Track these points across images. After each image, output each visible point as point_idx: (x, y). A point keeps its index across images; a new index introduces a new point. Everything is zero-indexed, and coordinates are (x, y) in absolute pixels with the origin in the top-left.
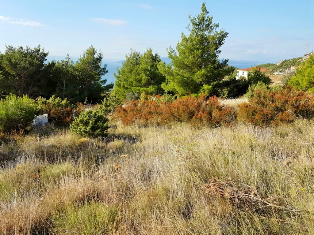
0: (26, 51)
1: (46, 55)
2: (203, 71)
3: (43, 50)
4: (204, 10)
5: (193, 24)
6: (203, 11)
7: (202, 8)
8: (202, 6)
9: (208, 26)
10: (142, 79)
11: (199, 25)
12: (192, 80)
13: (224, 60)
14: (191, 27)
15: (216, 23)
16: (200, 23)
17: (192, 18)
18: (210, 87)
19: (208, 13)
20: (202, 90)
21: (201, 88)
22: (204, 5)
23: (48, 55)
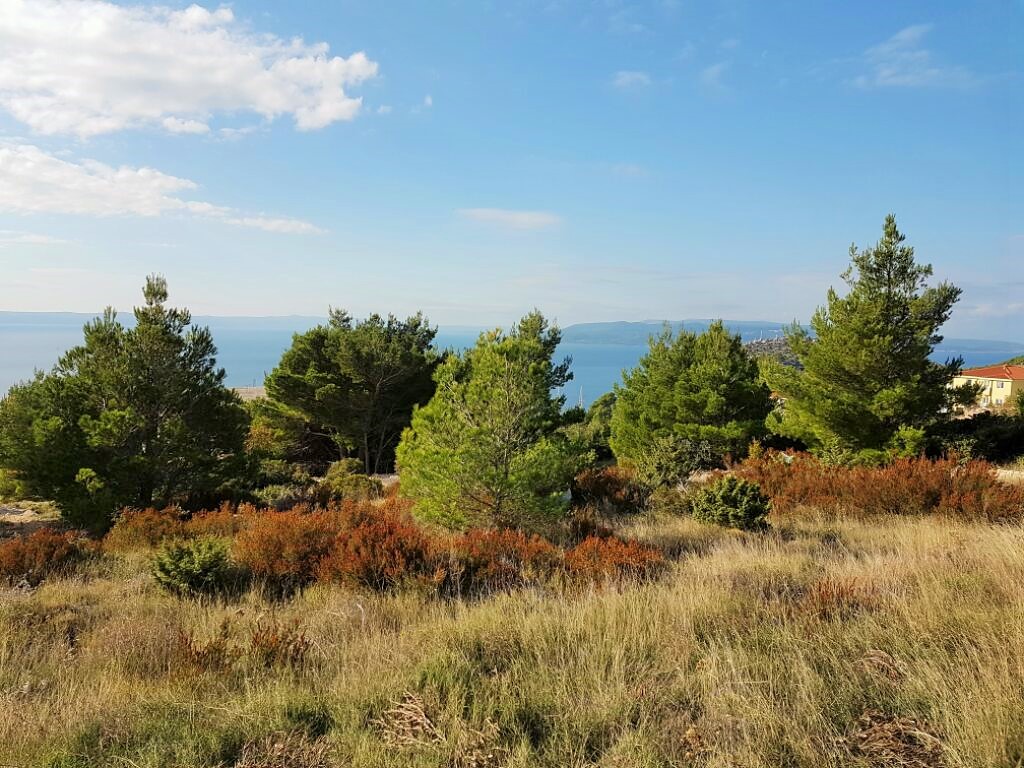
0: (386, 326)
1: (431, 335)
2: (898, 390)
3: (426, 322)
4: (893, 233)
5: (862, 267)
6: (889, 235)
7: (887, 227)
8: (885, 223)
9: (903, 270)
10: (704, 404)
11: (877, 271)
12: (866, 414)
13: (950, 362)
14: (856, 275)
15: (924, 265)
16: (881, 266)
17: (859, 253)
18: (921, 432)
19: (902, 239)
20: (897, 440)
21: (894, 436)
22: (890, 220)
23: (436, 335)
